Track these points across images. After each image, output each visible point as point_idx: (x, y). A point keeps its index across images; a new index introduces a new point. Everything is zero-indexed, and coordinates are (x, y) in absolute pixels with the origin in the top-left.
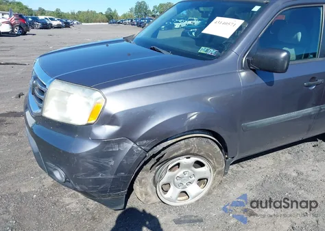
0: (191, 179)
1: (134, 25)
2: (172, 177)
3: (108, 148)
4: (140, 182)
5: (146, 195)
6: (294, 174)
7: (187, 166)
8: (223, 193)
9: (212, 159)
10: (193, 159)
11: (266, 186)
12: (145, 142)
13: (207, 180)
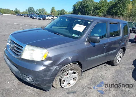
0: (71, 78)
1: (28, 17)
2: (66, 78)
3: (49, 68)
4: (55, 80)
5: (57, 85)
6: (100, 75)
7: (71, 74)
8: (80, 83)
9: (78, 71)
10: (73, 71)
11: (93, 79)
12: (60, 66)
13: (76, 78)
